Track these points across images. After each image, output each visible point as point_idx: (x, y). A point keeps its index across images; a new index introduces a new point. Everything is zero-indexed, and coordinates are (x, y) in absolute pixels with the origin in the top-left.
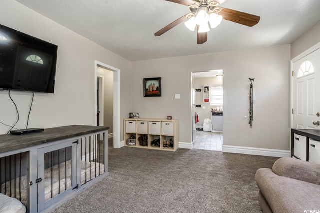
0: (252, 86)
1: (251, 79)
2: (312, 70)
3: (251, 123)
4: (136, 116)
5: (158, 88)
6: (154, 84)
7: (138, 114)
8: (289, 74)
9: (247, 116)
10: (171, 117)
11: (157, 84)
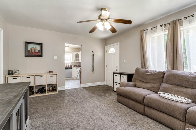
0: (93, 55)
1: (93, 52)
2: (114, 52)
3: (93, 72)
4: (16, 73)
5: (39, 51)
6: (36, 48)
7: (18, 71)
8: (104, 52)
9: (91, 69)
10: (52, 71)
11: (38, 48)
